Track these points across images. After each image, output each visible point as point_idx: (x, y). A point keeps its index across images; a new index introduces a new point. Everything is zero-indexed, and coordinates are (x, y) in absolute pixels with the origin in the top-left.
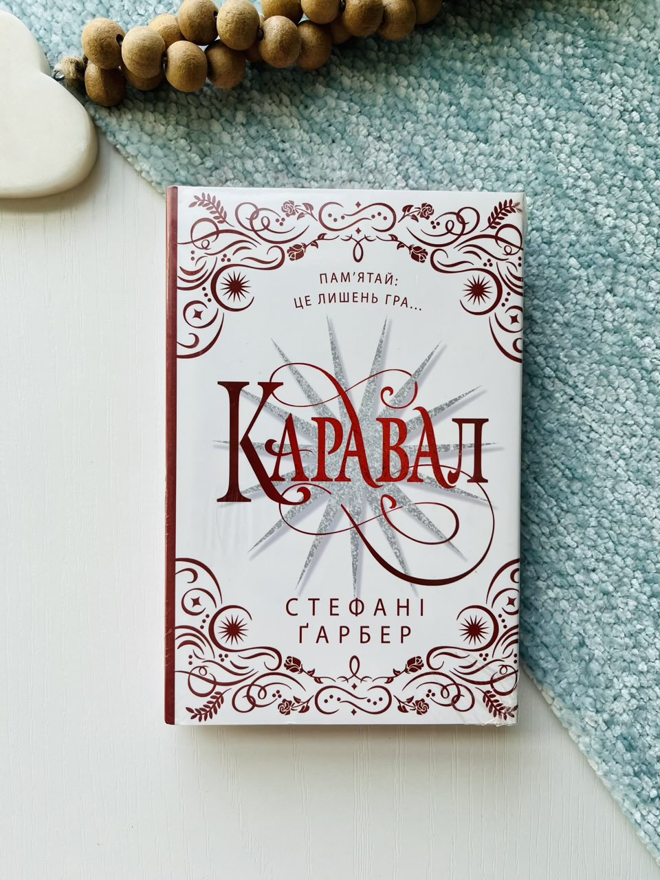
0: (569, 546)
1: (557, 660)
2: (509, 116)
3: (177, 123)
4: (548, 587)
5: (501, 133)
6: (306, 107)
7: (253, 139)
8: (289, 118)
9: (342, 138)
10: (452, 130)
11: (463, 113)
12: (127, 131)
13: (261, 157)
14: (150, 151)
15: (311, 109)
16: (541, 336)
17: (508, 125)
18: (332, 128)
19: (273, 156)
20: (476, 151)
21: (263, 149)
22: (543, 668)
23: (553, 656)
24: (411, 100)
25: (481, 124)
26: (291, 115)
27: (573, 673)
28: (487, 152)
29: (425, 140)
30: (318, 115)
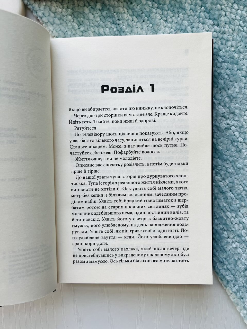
0: (244, 223)
1: (234, 276)
2: (229, 14)
3: (68, 8)
4: (233, 242)
5: (226, 22)
6: (131, 3)
7: (104, 18)
8: (122, 8)
9: (148, 20)
10: (202, 18)
11: (208, 11)
12: (43, 10)
13: (107, 27)
14: (53, 21)
15: (134, 4)
16: (238, 122)
17: (229, 18)
18: (143, 15)
19: (114, 27)
20: (213, 30)
21: (109, 23)
22: (227, 280)
23: (232, 274)
24: (183, 3)
25: (216, 16)
26: (124, 7)
27: (241, 282)
28: (218, 31)
29: (188, 23)
30: (137, 8)
